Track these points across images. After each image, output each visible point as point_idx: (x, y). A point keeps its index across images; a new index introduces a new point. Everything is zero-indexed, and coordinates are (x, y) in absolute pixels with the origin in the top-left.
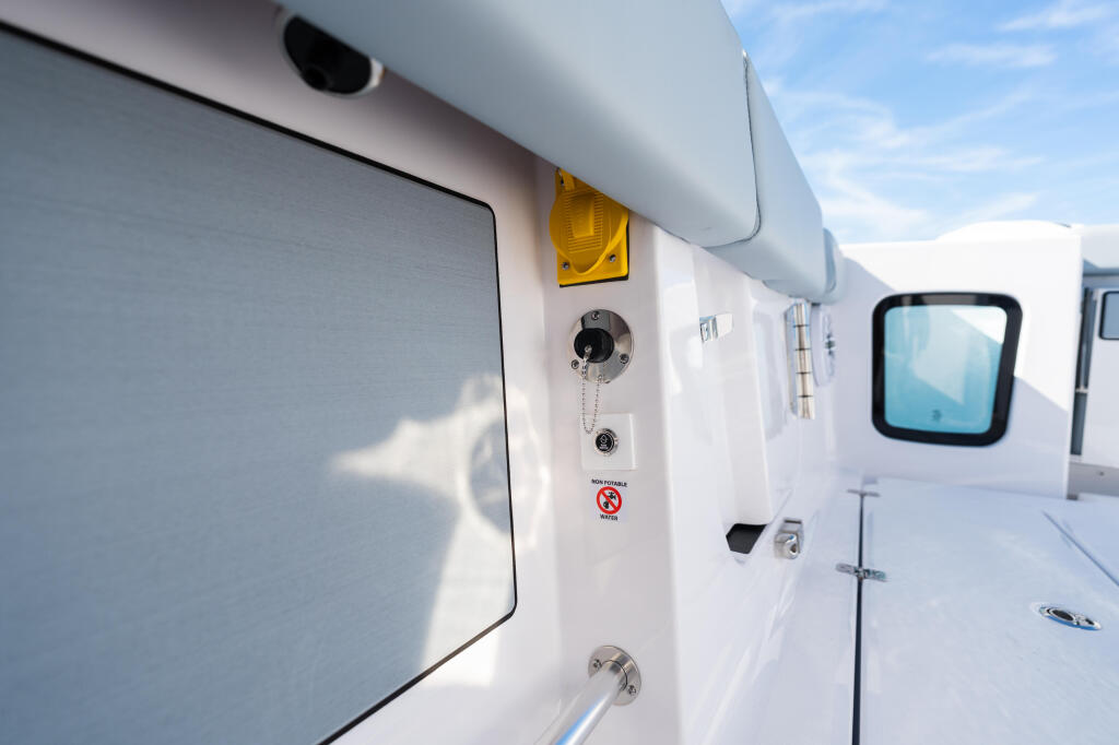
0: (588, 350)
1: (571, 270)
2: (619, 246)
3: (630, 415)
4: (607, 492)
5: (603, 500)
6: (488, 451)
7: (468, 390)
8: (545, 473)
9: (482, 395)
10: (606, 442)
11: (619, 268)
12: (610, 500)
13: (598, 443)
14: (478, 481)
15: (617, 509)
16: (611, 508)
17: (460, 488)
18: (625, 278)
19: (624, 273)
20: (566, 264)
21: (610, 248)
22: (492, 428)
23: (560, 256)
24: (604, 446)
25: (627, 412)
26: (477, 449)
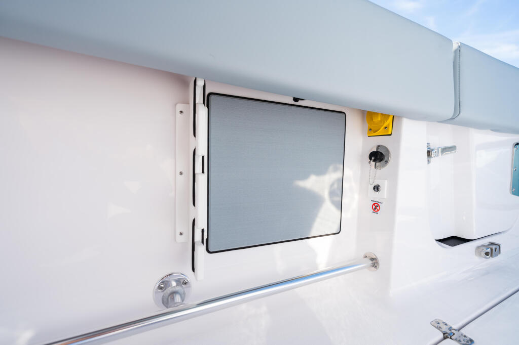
0: (373, 158)
1: (372, 131)
2: (389, 124)
3: (386, 181)
4: (376, 205)
5: (374, 207)
6: (336, 186)
7: (331, 168)
8: (356, 196)
9: (336, 170)
10: (377, 188)
11: (388, 131)
12: (376, 207)
13: (374, 189)
14: (332, 194)
15: (378, 210)
16: (376, 210)
17: (326, 194)
18: (390, 135)
19: (390, 133)
20: (370, 129)
21: (385, 125)
22: (338, 180)
23: (369, 127)
24: (376, 190)
25: (386, 179)
26: (332, 185)
